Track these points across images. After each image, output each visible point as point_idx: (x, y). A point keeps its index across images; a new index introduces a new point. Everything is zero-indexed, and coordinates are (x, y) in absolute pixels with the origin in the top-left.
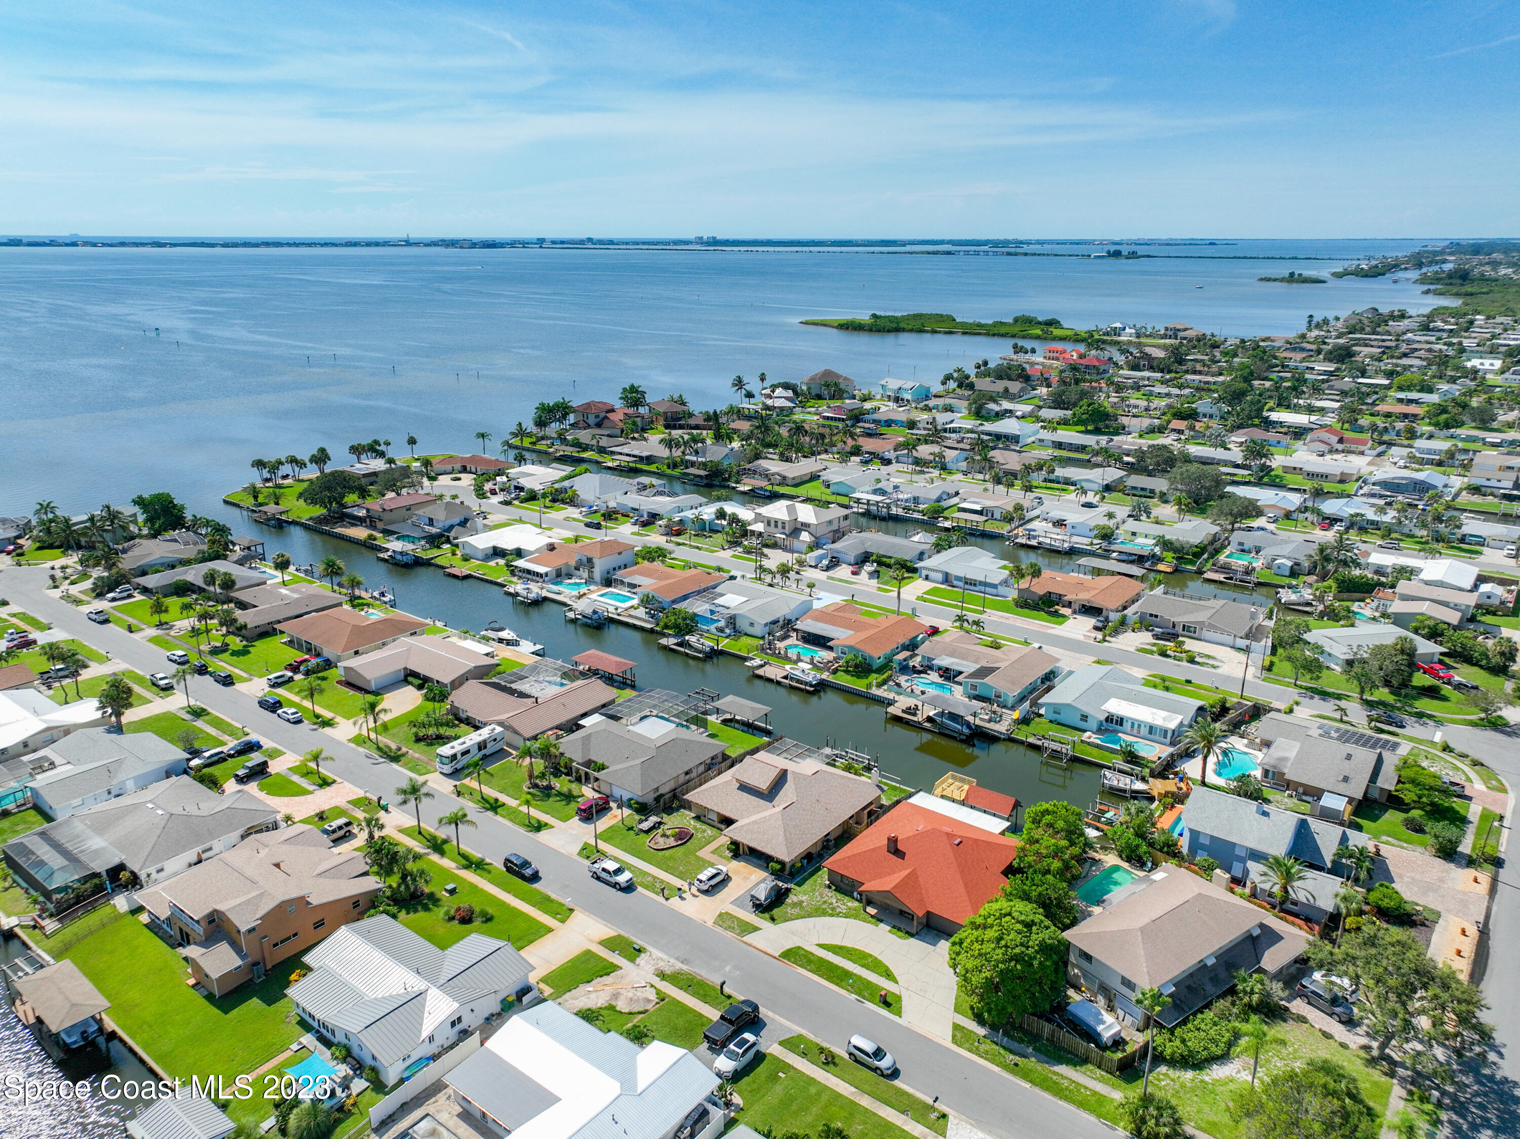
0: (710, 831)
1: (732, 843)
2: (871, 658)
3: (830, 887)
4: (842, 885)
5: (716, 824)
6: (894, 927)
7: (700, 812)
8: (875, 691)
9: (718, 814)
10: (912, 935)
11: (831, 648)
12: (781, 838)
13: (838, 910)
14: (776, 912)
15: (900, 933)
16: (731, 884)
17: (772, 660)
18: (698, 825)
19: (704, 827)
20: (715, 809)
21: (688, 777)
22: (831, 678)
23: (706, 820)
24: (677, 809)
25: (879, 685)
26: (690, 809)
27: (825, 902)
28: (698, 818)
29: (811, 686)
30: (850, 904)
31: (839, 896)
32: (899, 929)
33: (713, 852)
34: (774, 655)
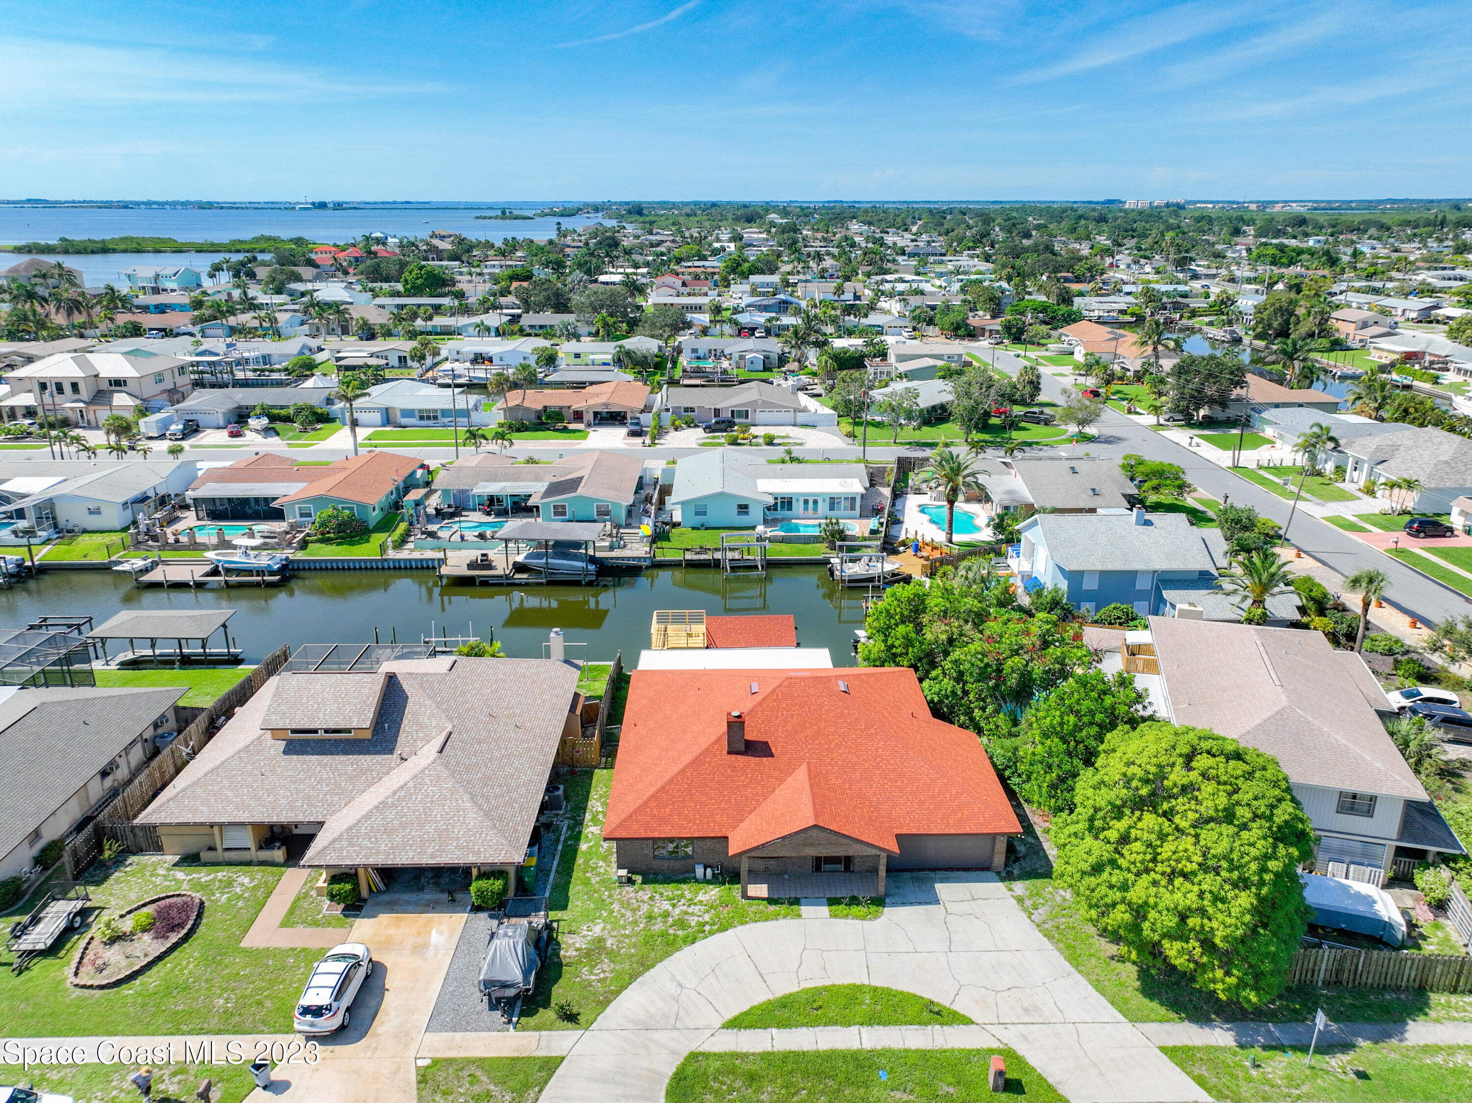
0: (244, 879)
1: (335, 879)
2: (362, 506)
3: (630, 881)
4: (657, 864)
5: (254, 854)
6: (833, 902)
7: (192, 844)
8: (392, 554)
9: (256, 826)
10: (879, 902)
11: (278, 515)
12: (473, 817)
13: (693, 921)
14: (559, 993)
15: (854, 909)
16: (392, 981)
17: (166, 555)
18: (203, 875)
19: (222, 874)
20: (244, 817)
21: (109, 782)
22: (300, 556)
23: (220, 855)
24: (118, 861)
25: (400, 544)
26: (158, 848)
27: (650, 918)
28: (191, 860)
29: (272, 573)
30: (701, 897)
31: (669, 890)
32: (854, 901)
33: (287, 922)
34: (165, 546)
